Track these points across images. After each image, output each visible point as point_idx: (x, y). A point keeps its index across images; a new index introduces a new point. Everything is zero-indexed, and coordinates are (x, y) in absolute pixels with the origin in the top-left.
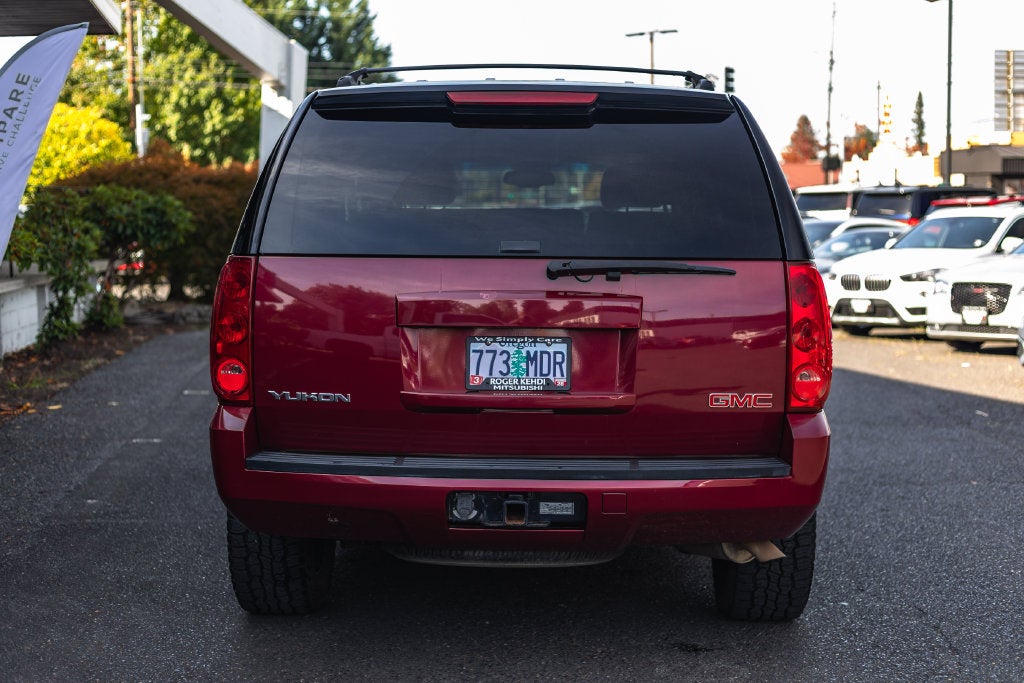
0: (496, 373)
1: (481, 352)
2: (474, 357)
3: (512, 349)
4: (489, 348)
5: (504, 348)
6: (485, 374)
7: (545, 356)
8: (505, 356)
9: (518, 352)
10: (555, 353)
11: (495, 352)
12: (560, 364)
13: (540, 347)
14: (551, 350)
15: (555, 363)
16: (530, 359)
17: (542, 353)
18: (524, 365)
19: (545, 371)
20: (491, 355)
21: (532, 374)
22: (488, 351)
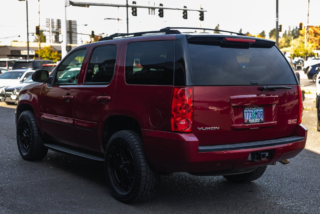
0: (250, 118)
1: (246, 112)
2: (245, 114)
3: (252, 111)
4: (248, 111)
5: (251, 111)
6: (247, 119)
7: (259, 112)
8: (251, 113)
9: (254, 112)
10: (261, 111)
11: (249, 112)
12: (262, 114)
13: (258, 110)
14: (260, 111)
15: (261, 114)
16: (256, 113)
17: (258, 112)
18: (255, 115)
19: (259, 117)
20: (248, 113)
21: (257, 118)
22: (248, 112)
